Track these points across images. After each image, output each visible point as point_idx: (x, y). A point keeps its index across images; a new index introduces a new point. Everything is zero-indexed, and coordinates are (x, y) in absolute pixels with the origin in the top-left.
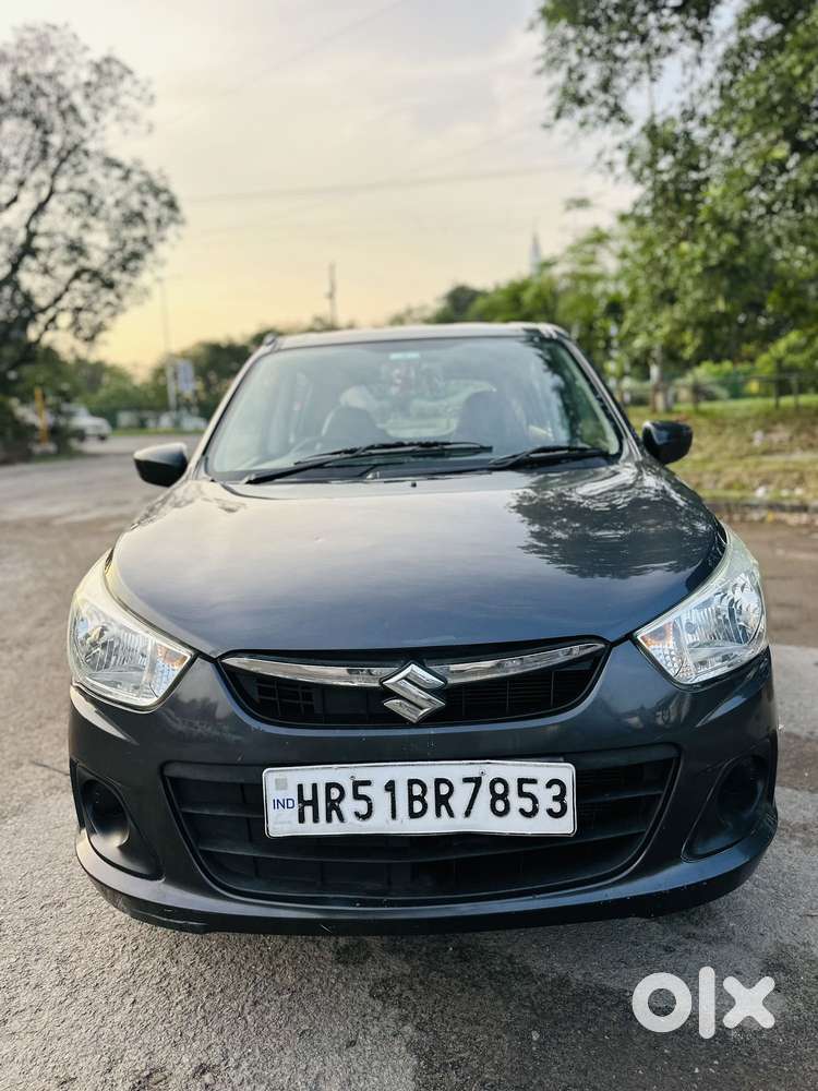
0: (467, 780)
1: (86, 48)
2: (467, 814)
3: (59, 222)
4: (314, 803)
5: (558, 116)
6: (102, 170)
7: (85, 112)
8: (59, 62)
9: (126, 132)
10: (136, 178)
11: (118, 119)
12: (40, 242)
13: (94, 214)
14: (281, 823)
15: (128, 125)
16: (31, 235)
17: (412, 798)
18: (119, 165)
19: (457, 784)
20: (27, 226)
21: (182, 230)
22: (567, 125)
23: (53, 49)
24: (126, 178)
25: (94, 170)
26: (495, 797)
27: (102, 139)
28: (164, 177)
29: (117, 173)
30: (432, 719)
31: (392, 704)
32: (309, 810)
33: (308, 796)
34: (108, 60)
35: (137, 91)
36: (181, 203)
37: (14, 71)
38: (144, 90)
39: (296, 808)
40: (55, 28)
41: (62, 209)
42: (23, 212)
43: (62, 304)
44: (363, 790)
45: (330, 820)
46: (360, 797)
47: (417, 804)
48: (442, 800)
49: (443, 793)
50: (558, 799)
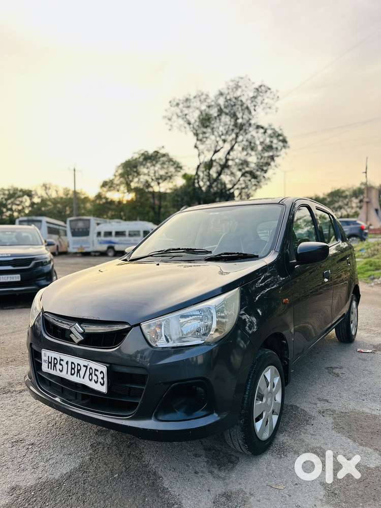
0: (84, 366)
1: (253, 83)
2: (84, 378)
3: (238, 154)
4: (51, 363)
6: (255, 131)
7: (252, 108)
8: (242, 91)
9: (267, 113)
10: (269, 132)
11: (264, 109)
12: (230, 163)
13: (252, 149)
14: (45, 367)
15: (268, 110)
16: (227, 160)
17: (72, 369)
18: (262, 128)
19: (82, 366)
20: (226, 157)
21: (287, 150)
23: (240, 87)
24: (265, 132)
25: (252, 131)
26: (90, 374)
27: (257, 118)
28: (281, 129)
29: (262, 131)
31: (72, 336)
32: (50, 365)
33: (50, 361)
34: (260, 86)
35: (272, 96)
36: (288, 139)
37: (226, 98)
38: (274, 95)
39: (47, 363)
40: (242, 78)
41: (240, 149)
42: (224, 152)
43: (236, 187)
44: (62, 362)
45: (54, 370)
46: (60, 364)
47: (73, 371)
48: (79, 371)
49: (79, 368)
50: (103, 378)
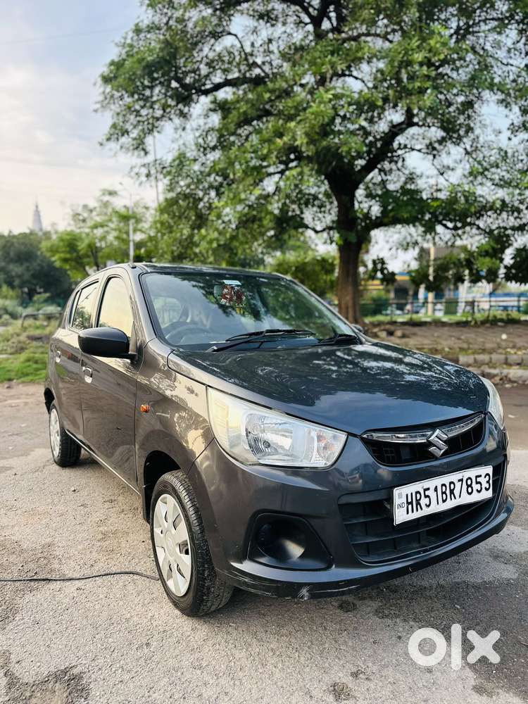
0: (459, 481)
2: (460, 496)
4: (411, 503)
5: (108, 139)
14: (401, 516)
17: (443, 493)
19: (456, 482)
22: (113, 145)
26: (469, 486)
30: (445, 454)
31: (432, 449)
32: (410, 506)
33: (410, 500)
39: (406, 507)
44: (427, 493)
45: (417, 510)
46: (426, 496)
47: (444, 495)
48: (452, 492)
49: (452, 488)
50: (488, 482)
